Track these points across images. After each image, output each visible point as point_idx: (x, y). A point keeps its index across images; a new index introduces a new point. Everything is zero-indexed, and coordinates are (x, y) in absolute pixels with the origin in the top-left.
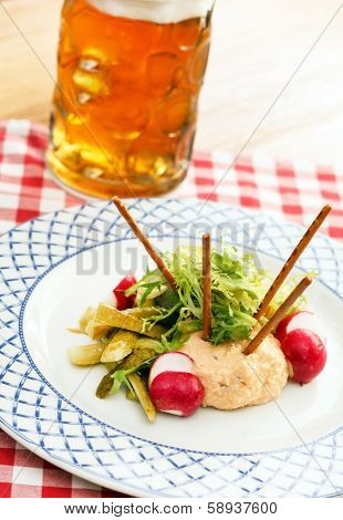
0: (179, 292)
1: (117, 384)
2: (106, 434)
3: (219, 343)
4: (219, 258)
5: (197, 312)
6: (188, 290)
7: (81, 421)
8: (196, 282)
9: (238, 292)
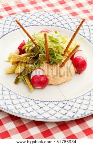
0: (39, 48)
1: (20, 80)
2: (17, 98)
3: (52, 64)
4: (50, 37)
5: (45, 55)
6: (41, 48)
7: (9, 94)
8: (44, 46)
9: (57, 48)
